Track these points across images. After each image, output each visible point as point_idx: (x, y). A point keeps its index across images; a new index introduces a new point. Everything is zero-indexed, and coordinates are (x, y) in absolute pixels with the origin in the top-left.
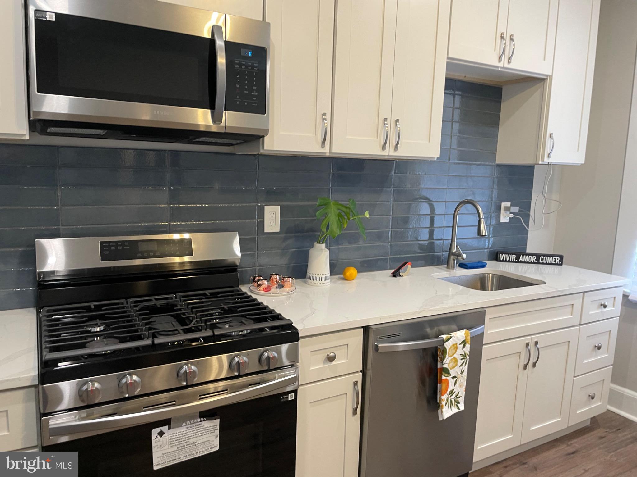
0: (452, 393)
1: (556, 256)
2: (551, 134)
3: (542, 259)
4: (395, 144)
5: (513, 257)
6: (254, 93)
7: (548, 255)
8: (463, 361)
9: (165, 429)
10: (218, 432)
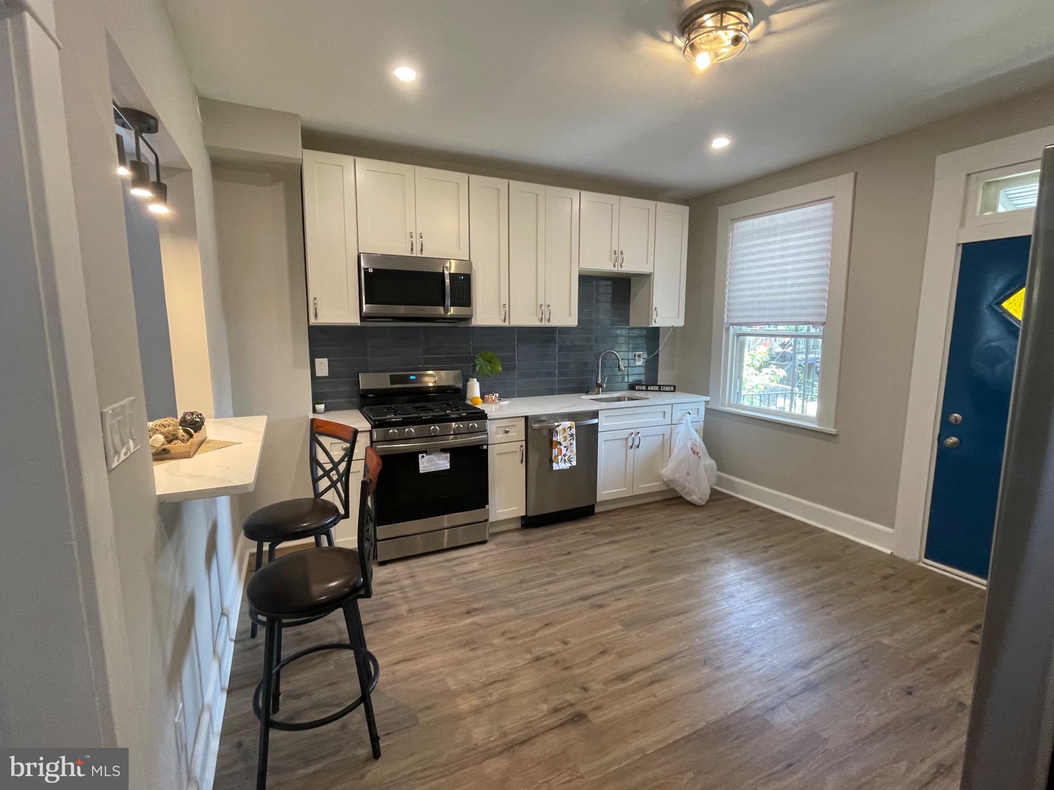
0: (565, 455)
1: (671, 386)
2: (656, 309)
3: (662, 388)
4: (548, 318)
5: (644, 388)
6: (465, 297)
7: (665, 386)
8: (571, 438)
9: (424, 455)
10: (449, 460)
